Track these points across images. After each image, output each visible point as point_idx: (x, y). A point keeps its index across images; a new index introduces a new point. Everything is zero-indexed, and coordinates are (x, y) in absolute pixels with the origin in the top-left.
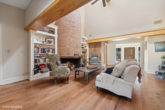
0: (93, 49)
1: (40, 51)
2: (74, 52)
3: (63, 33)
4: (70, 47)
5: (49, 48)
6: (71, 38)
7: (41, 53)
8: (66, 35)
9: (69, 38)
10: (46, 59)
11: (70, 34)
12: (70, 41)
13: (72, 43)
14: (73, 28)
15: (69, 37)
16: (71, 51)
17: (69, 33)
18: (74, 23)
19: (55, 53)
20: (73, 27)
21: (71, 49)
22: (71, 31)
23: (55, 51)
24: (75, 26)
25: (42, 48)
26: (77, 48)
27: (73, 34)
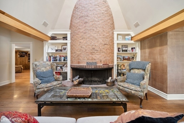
0: (147, 51)
1: (52, 60)
2: (86, 59)
3: (73, 36)
4: (80, 52)
5: (60, 56)
6: (82, 41)
7: (53, 61)
8: (76, 38)
9: (80, 41)
10: (58, 67)
11: (81, 34)
12: (81, 45)
13: (84, 47)
14: (84, 25)
15: (79, 39)
16: (81, 59)
17: (79, 34)
18: (88, 16)
19: (67, 61)
20: (85, 23)
21: (82, 56)
22: (82, 30)
23: (67, 59)
24: (88, 21)
25: (53, 56)
26: (93, 54)
27: (85, 33)
